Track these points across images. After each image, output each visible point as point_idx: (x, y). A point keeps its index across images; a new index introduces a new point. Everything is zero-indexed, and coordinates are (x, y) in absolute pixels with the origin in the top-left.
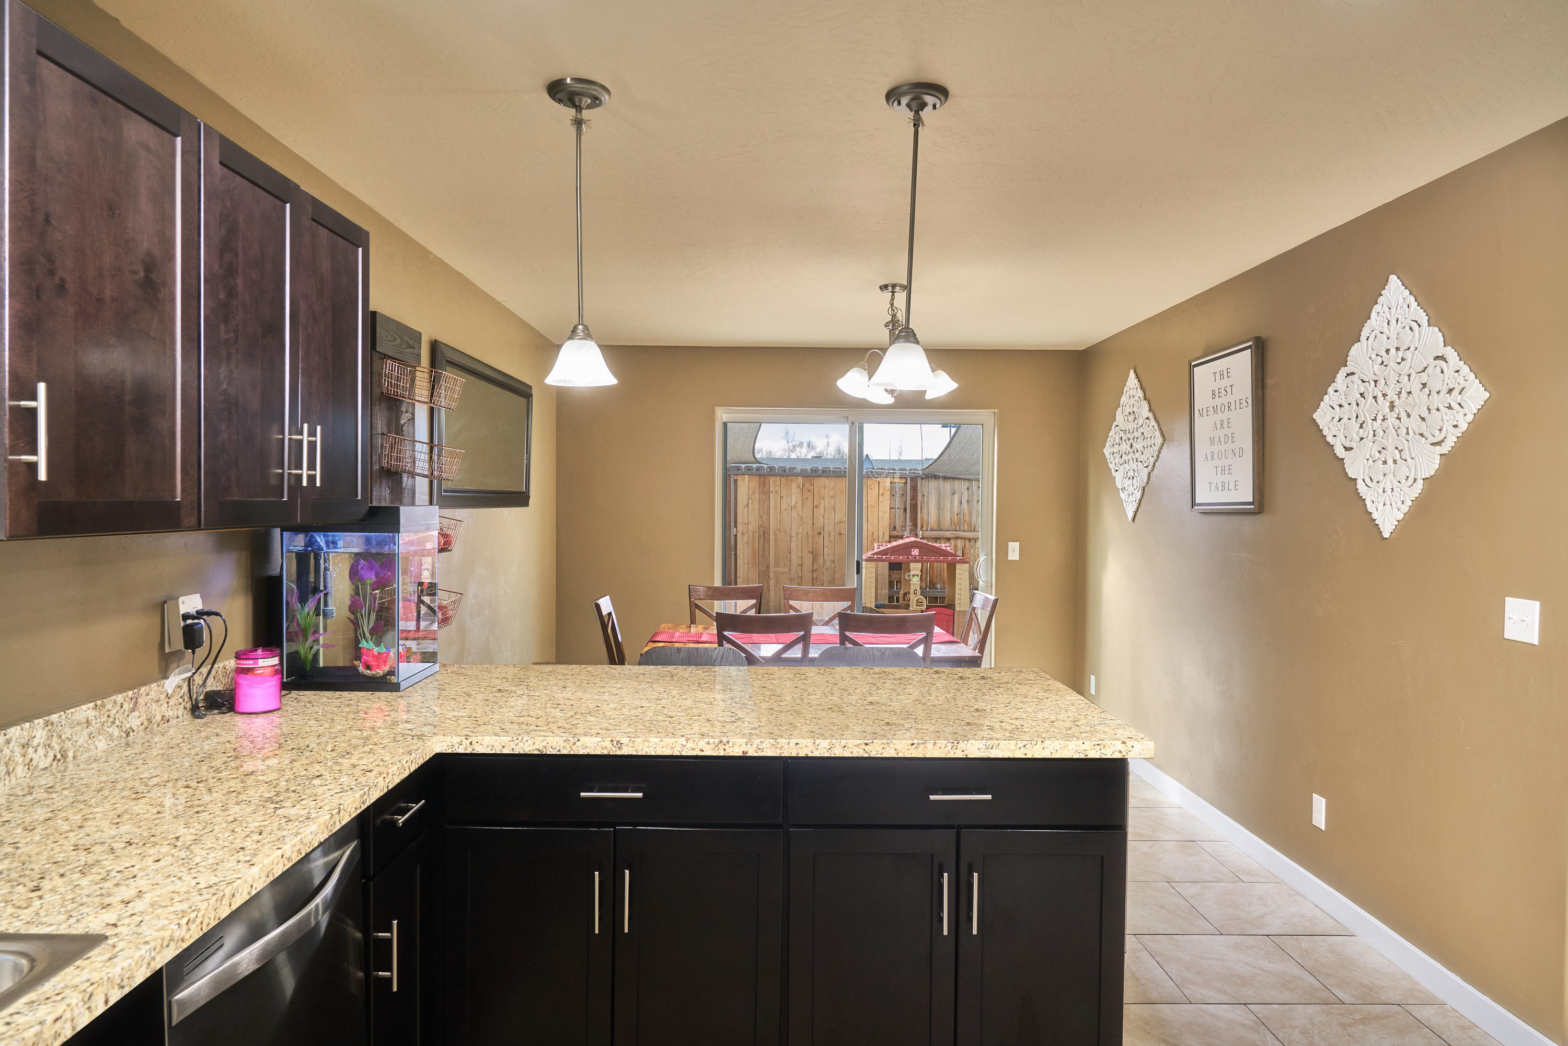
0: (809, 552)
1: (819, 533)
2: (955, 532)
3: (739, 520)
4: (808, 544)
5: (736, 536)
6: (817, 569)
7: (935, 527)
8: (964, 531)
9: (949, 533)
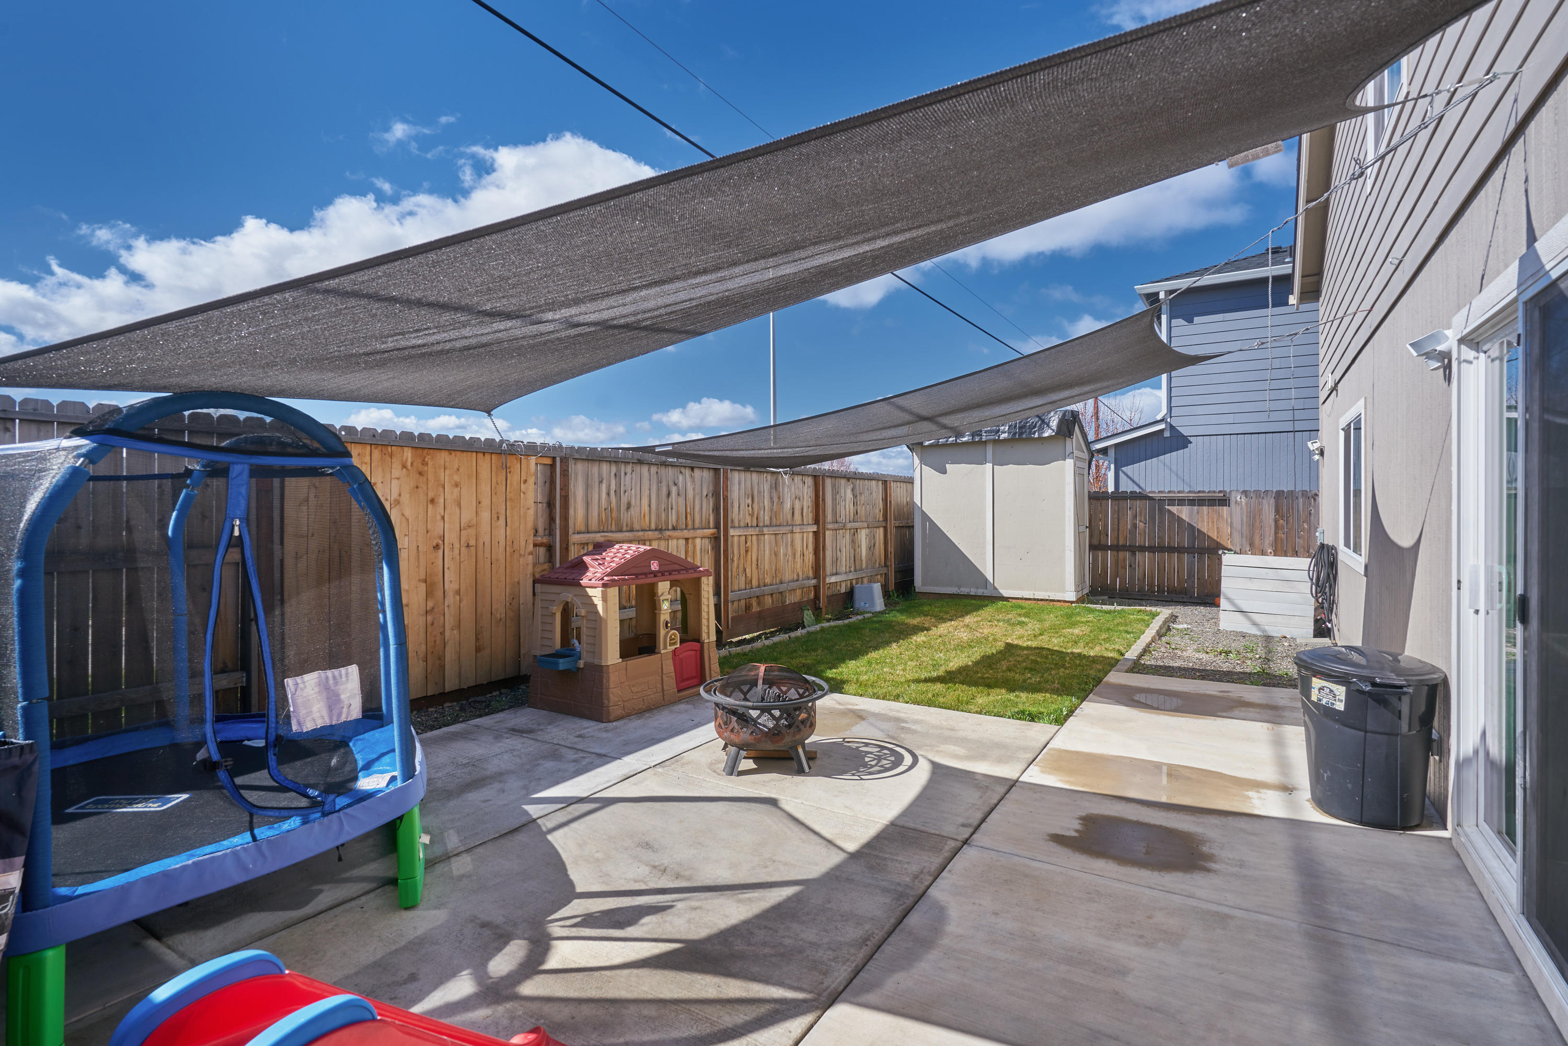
0: (419, 580)
1: (437, 547)
2: (606, 534)
3: (289, 530)
4: (418, 567)
5: (282, 561)
6: (433, 608)
7: (583, 528)
8: (611, 532)
9: (599, 535)
